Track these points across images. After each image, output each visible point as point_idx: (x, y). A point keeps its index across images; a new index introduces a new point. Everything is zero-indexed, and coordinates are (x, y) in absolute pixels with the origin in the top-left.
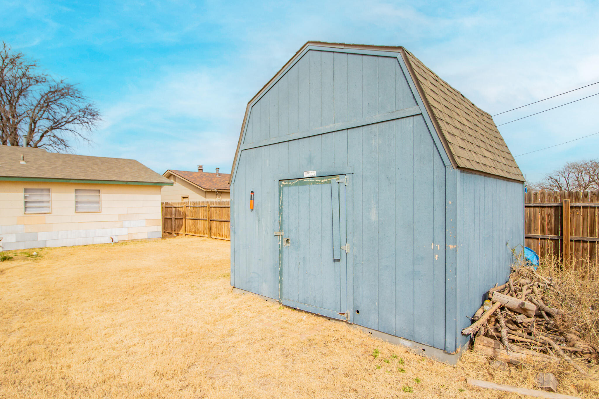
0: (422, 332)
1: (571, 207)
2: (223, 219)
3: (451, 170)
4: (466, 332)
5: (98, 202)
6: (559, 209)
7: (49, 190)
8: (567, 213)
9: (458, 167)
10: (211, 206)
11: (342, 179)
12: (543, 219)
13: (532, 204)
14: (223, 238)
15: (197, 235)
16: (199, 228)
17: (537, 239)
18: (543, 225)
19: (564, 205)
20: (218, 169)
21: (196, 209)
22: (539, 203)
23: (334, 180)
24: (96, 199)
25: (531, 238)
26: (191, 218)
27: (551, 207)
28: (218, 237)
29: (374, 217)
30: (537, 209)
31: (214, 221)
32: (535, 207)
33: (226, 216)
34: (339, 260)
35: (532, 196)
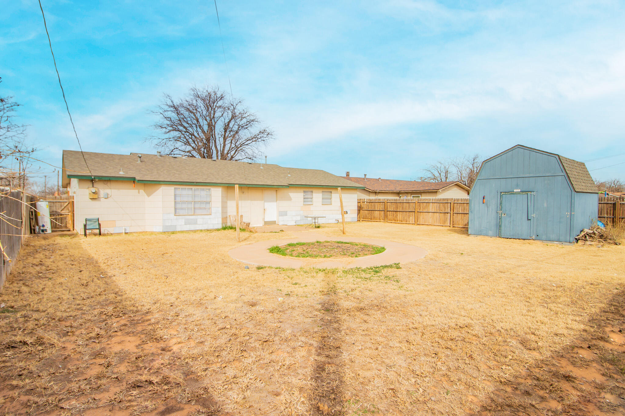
0: (562, 238)
1: (620, 204)
2: (398, 210)
3: (573, 192)
4: (576, 238)
5: (331, 198)
6: (614, 204)
7: (312, 192)
8: (618, 206)
9: (576, 191)
10: (388, 202)
11: (532, 193)
12: (607, 209)
13: (602, 202)
14: (398, 222)
15: (373, 220)
16: (375, 216)
17: (605, 218)
18: (607, 212)
19: (617, 203)
20: (365, 175)
21: (373, 204)
22: (606, 201)
23: (529, 193)
24: (329, 197)
25: (602, 217)
26: (367, 209)
27: (611, 204)
28: (393, 222)
29: (545, 205)
30: (605, 205)
31: (390, 211)
32: (604, 203)
33: (401, 208)
34: (530, 220)
35: (603, 199)
